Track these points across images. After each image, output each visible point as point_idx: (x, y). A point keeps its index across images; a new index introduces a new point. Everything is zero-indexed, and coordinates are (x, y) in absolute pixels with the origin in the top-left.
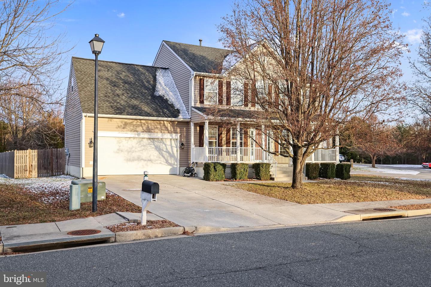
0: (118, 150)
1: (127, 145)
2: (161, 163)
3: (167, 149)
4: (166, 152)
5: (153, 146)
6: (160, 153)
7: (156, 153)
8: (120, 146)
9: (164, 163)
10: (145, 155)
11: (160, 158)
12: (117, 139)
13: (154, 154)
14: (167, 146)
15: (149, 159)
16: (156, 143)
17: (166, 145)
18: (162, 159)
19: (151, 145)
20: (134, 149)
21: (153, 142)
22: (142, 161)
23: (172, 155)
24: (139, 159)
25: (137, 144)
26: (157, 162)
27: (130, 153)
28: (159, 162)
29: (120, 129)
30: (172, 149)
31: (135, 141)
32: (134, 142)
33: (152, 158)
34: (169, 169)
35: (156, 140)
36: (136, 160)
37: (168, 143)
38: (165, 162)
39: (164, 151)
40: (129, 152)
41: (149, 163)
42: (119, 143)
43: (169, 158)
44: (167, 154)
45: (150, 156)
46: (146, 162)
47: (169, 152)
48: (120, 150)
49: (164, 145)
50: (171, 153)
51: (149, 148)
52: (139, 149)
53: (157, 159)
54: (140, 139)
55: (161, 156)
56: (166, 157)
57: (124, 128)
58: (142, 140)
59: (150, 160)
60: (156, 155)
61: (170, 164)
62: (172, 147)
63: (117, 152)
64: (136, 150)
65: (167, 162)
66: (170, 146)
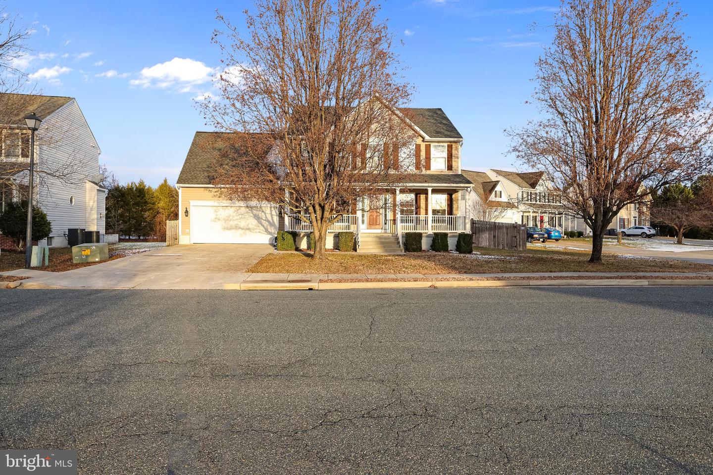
0: (215, 218)
1: (224, 213)
2: (259, 232)
3: (266, 217)
4: (265, 220)
5: (251, 215)
6: (258, 222)
7: (255, 222)
8: (217, 215)
9: (263, 232)
10: (242, 224)
11: (259, 227)
12: (214, 208)
13: (253, 222)
14: (267, 215)
15: (247, 228)
16: (255, 211)
17: (265, 213)
18: (262, 228)
19: (249, 214)
20: (231, 218)
21: (252, 211)
22: (240, 230)
23: (272, 224)
24: (237, 227)
25: (234, 212)
26: (255, 231)
27: (227, 222)
28: (258, 231)
29: (216, 199)
30: (272, 218)
31: (233, 209)
32: (231, 211)
33: (250, 226)
34: (269, 239)
35: (254, 208)
36: (233, 228)
37: (268, 211)
38: (264, 230)
39: (264, 220)
40: (226, 220)
41: (247, 231)
42: (217, 212)
43: (269, 227)
44: (267, 223)
45: (248, 225)
46: (244, 231)
47: (268, 221)
48: (217, 219)
49: (263, 214)
50: (271, 221)
51: (247, 216)
52: (237, 218)
53: (256, 228)
54: (238, 208)
55: (260, 225)
56: (265, 226)
57: (219, 197)
58: (240, 209)
59: (249, 229)
60: (254, 223)
61: (270, 233)
62: (272, 215)
63: (214, 221)
64: (234, 219)
65: (266, 230)
66: (270, 215)
